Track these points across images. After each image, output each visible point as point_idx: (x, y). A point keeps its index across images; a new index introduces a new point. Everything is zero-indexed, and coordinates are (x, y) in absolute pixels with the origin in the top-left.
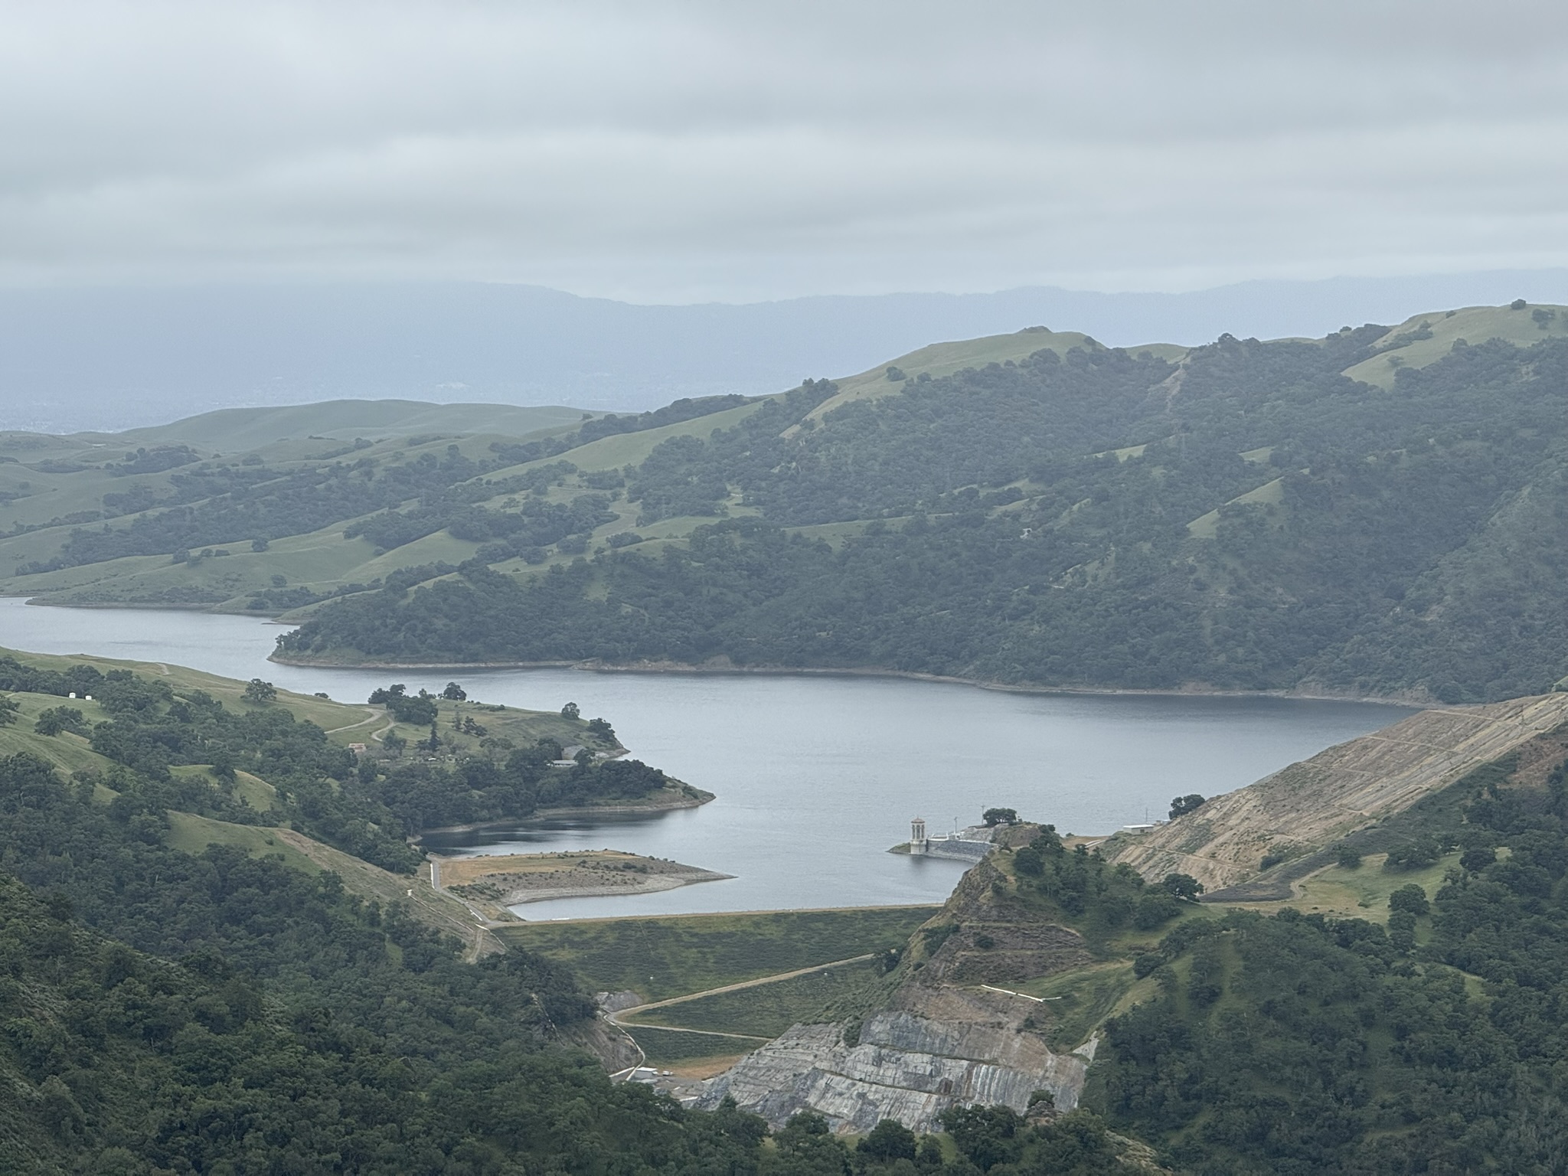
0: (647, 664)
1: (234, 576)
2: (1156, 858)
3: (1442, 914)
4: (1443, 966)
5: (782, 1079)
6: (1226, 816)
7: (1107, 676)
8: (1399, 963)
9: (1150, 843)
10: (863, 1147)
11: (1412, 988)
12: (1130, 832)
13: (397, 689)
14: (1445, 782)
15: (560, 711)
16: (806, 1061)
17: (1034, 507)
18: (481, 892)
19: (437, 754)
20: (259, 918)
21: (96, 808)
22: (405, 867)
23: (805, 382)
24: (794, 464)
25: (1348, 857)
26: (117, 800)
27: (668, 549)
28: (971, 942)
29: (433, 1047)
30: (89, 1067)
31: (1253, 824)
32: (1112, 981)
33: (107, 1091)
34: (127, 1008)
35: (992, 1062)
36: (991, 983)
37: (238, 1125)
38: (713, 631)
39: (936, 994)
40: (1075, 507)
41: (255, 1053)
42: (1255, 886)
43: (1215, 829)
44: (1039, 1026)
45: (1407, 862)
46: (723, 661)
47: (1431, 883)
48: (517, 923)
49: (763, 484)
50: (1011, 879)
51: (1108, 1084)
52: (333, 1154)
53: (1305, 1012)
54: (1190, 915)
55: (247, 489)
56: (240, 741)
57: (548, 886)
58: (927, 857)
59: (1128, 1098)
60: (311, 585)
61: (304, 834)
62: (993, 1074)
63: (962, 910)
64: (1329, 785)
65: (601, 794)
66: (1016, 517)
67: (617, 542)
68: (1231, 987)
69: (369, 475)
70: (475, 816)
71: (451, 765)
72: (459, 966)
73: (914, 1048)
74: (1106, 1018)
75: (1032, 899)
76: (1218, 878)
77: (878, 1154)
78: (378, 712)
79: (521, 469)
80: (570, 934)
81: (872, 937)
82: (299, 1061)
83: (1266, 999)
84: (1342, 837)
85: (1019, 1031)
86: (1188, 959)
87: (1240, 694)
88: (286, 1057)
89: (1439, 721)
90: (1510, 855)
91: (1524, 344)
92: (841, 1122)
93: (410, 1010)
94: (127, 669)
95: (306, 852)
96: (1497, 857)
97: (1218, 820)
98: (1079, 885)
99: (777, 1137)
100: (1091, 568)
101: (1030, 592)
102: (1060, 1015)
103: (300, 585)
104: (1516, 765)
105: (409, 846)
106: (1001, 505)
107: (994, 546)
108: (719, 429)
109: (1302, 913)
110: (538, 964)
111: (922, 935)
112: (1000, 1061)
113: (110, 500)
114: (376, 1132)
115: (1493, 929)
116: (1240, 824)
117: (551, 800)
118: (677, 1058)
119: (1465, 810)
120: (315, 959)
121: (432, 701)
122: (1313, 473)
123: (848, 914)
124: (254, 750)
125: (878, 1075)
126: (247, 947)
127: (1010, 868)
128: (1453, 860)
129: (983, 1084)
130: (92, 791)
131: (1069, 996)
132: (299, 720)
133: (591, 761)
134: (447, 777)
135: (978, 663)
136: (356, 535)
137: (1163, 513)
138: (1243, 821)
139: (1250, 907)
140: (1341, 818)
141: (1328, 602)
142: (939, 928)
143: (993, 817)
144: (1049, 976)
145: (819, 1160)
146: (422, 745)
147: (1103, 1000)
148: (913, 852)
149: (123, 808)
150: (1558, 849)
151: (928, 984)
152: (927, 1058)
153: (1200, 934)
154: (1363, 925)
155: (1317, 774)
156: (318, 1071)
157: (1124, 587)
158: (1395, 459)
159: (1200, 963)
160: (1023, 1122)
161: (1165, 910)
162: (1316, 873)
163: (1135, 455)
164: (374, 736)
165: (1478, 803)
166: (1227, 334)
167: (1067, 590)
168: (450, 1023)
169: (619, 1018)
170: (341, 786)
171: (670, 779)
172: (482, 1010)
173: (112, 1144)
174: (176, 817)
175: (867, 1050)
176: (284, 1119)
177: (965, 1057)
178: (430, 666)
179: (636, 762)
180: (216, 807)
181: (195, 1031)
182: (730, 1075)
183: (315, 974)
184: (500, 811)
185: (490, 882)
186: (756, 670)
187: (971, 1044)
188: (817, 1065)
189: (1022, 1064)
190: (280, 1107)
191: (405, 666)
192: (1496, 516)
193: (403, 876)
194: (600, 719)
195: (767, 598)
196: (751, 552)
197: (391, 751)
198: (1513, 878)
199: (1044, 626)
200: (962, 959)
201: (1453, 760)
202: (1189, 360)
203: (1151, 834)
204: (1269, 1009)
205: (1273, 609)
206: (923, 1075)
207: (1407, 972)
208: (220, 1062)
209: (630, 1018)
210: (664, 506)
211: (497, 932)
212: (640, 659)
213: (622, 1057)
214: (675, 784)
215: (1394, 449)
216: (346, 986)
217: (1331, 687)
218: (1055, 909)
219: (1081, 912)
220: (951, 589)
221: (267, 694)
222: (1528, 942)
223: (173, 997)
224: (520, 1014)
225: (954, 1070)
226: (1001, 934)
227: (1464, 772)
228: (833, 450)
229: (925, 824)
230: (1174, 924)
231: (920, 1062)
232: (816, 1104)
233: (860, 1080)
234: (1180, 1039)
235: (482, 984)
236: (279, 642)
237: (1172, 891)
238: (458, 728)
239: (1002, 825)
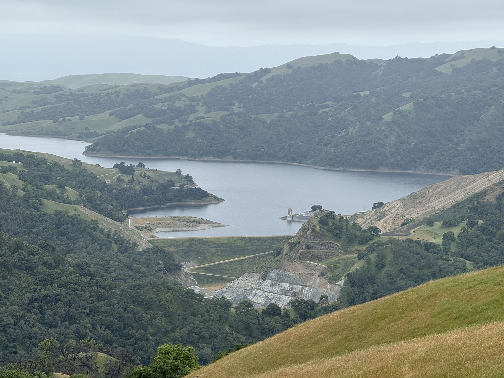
0: (205, 158)
1: (73, 127)
2: (367, 222)
3: (459, 241)
4: (459, 258)
5: (241, 291)
6: (391, 209)
7: (355, 165)
8: (445, 257)
9: (366, 217)
10: (264, 312)
11: (449, 265)
12: (359, 214)
13: (122, 164)
14: (462, 199)
15: (175, 172)
16: (249, 285)
17: (333, 110)
18: (145, 229)
19: (134, 184)
20: (71, 235)
21: (18, 197)
22: (120, 220)
23: (260, 69)
24: (256, 95)
25: (430, 223)
26: (25, 195)
27: (213, 121)
28: (304, 247)
29: (126, 277)
30: (6, 279)
31: (399, 212)
32: (350, 261)
33: (12, 287)
34: (20, 260)
35: (310, 286)
36: (310, 260)
37: (55, 299)
38: (227, 148)
39: (292, 264)
40: (346, 110)
41: (62, 276)
42: (399, 231)
43: (387, 213)
44: (325, 275)
45: (448, 224)
46: (230, 158)
47: (456, 231)
48: (156, 239)
49: (246, 101)
50: (318, 226)
51: (347, 294)
52: (87, 310)
53: (413, 272)
54: (376, 239)
55: (78, 100)
56: (68, 178)
57: (167, 227)
58: (293, 221)
59: (354, 299)
60: (98, 131)
61: (87, 208)
62: (310, 290)
63: (302, 236)
64: (424, 199)
65: (187, 198)
66: (327, 113)
67: (197, 118)
68: (389, 263)
69: (118, 96)
70: (145, 204)
71: (138, 188)
72: (136, 252)
73: (284, 281)
74: (347, 272)
75: (324, 233)
76: (387, 229)
77: (269, 314)
78: (115, 171)
79: (167, 95)
80: (174, 243)
81: (273, 246)
82: (77, 279)
83: (400, 267)
84: (428, 216)
85: (319, 276)
86: (375, 254)
87: (398, 171)
88: (72, 278)
89: (461, 179)
90: (483, 223)
91: (494, 60)
92: (259, 305)
93: (118, 265)
94: (33, 154)
95: (87, 214)
96: (478, 223)
97: (388, 210)
98: (340, 229)
99: (235, 308)
100: (350, 130)
101: (331, 137)
102: (333, 271)
103: (94, 130)
104: (486, 194)
105: (122, 213)
106: (322, 109)
107: (319, 122)
108: (232, 83)
109: (413, 240)
110: (162, 251)
111: (288, 245)
112: (312, 286)
113: (34, 102)
114: (101, 303)
115: (476, 246)
116: (395, 212)
117: (170, 200)
118: (207, 284)
119: (469, 208)
120: (89, 248)
121: (134, 168)
122: (424, 100)
123: (265, 238)
124: (73, 181)
125: (272, 290)
126: (67, 244)
127: (318, 223)
128: (464, 224)
129: (307, 293)
130: (17, 192)
131: (335, 265)
132: (89, 172)
133: (184, 187)
134: (136, 191)
135: (313, 160)
136: (113, 115)
137: (375, 113)
138: (396, 211)
139: (396, 237)
140: (428, 210)
141: (428, 142)
142: (294, 242)
143: (314, 208)
144: (329, 258)
145: (249, 316)
146: (129, 181)
147: (347, 267)
148: (288, 219)
149: (27, 198)
150: (499, 221)
151: (289, 260)
152: (288, 285)
153: (379, 246)
154: (433, 244)
155: (420, 196)
156: (83, 282)
157: (361, 136)
158: (451, 96)
159: (379, 255)
160: (317, 305)
161: (368, 238)
162: (419, 227)
163: (367, 94)
164: (113, 178)
165: (473, 206)
166: (398, 56)
167: (343, 137)
168: (132, 270)
169: (189, 270)
170: (101, 193)
171: (210, 194)
172: (143, 266)
173: (12, 305)
174: (45, 201)
175: (269, 282)
176: (70, 298)
177: (301, 284)
178: (135, 157)
179: (199, 188)
180: (59, 198)
181: (42, 268)
182: (224, 289)
183: (88, 253)
184: (153, 203)
185: (148, 225)
186: (240, 161)
187: (303, 280)
188: (252, 286)
189: (320, 287)
190: (69, 294)
191: (126, 157)
192: (483, 115)
193: (120, 222)
194: (188, 175)
195: (245, 137)
196: (240, 123)
197: (119, 183)
198: (483, 230)
199: (335, 148)
200: (301, 252)
201: (465, 192)
202: (385, 63)
203: (366, 214)
204: (401, 271)
205: (410, 144)
206: (287, 290)
207: (447, 260)
208: (50, 279)
209: (192, 270)
210: (213, 108)
211: (149, 241)
212: (203, 156)
213: (189, 283)
214: (211, 195)
215: (450, 93)
216: (98, 257)
217: (428, 170)
218: (332, 237)
219: (340, 238)
220: (305, 136)
221: (79, 163)
222: (488, 251)
223: (35, 257)
224: (156, 268)
225: (297, 289)
226: (314, 244)
227: (469, 195)
228: (268, 91)
229: (292, 210)
230: (371, 242)
231: (286, 286)
232: (251, 299)
233: (266, 291)
234: (371, 280)
235: (143, 258)
236: (86, 148)
237: (371, 231)
238: (141, 176)
239: (317, 211)
